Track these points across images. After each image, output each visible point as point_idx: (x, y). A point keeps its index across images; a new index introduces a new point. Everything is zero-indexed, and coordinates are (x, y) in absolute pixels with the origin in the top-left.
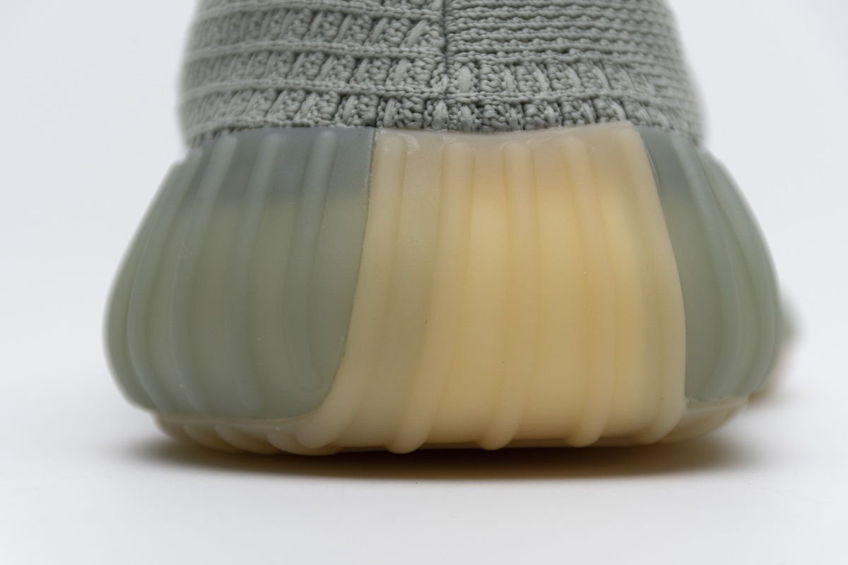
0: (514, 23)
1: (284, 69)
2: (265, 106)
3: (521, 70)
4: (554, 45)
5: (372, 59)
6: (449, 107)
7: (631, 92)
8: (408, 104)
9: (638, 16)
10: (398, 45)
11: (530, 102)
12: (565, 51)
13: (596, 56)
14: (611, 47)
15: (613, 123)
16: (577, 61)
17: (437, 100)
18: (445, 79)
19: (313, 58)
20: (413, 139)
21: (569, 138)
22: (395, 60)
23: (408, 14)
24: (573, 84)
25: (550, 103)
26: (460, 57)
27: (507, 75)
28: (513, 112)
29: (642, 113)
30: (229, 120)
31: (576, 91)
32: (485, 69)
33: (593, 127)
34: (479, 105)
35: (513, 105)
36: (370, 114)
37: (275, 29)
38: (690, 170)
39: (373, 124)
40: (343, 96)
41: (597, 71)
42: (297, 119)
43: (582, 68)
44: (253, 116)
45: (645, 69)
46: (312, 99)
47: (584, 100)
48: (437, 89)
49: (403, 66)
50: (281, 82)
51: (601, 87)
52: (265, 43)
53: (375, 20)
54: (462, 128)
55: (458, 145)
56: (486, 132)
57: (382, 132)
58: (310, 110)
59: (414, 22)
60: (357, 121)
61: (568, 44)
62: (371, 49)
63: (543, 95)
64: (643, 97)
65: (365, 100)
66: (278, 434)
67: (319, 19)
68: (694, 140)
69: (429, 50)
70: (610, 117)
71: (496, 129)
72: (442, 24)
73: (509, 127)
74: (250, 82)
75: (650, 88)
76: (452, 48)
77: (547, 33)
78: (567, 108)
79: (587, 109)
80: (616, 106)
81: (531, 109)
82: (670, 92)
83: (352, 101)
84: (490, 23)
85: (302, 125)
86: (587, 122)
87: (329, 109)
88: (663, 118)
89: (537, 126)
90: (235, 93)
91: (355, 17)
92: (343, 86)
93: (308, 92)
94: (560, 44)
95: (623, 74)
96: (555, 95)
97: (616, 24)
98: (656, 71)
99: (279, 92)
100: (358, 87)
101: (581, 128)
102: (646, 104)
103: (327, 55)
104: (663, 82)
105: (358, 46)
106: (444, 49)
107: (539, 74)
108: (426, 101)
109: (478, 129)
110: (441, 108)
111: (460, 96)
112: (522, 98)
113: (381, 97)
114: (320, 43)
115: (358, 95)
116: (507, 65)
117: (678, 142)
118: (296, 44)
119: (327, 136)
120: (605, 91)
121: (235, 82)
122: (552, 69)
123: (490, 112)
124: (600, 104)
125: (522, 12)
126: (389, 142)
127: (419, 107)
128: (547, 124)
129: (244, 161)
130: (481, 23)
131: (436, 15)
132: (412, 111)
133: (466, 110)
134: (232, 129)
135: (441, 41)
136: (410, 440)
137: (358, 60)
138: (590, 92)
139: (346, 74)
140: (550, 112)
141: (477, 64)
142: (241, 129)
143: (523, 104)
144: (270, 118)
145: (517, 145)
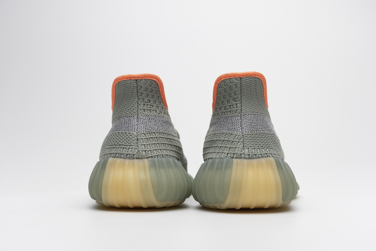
0: (254, 142)
1: (219, 149)
2: (216, 155)
3: (255, 149)
4: (260, 145)
5: (232, 148)
6: (244, 155)
7: (273, 153)
8: (238, 155)
9: (274, 141)
10: (236, 146)
11: (257, 154)
12: (262, 146)
13: (267, 147)
14: (269, 146)
15: (270, 157)
16: (264, 148)
17: (242, 154)
18: (244, 151)
19: (223, 148)
20: (239, 160)
21: (263, 160)
22: (236, 148)
23: (238, 141)
24: (264, 151)
25: (260, 154)
26: (246, 147)
27: (253, 150)
28: (254, 156)
29: (274, 156)
30: (210, 157)
31: (264, 153)
32: (250, 149)
33: (267, 158)
34: (249, 155)
35: (254, 155)
36: (232, 156)
37: (218, 143)
38: (282, 164)
39: (232, 158)
40: (228, 153)
41: (267, 149)
42: (221, 157)
43: (265, 149)
44: (214, 157)
45: (275, 149)
46: (223, 154)
47: (265, 154)
48: (242, 152)
49: (237, 149)
50: (218, 151)
51: (268, 152)
52: (216, 145)
53: (233, 142)
54: (246, 158)
55: (245, 161)
56: (250, 159)
57: (234, 159)
58: (223, 156)
59: (239, 142)
60: (230, 157)
61: (263, 145)
62: (232, 146)
63: (259, 153)
64: (275, 153)
65: (231, 154)
66: (218, 206)
67: (224, 141)
68: (283, 160)
69: (241, 146)
70: (269, 156)
71: (252, 159)
72: (243, 142)
73: (254, 158)
74: (214, 151)
75: (276, 152)
76: (245, 146)
77: (259, 144)
78: (263, 155)
79: (266, 155)
80: (270, 155)
81: (257, 155)
82: (279, 152)
83: (229, 154)
84: (250, 142)
85: (222, 158)
86: (266, 157)
87: (226, 155)
88: (278, 157)
89: (258, 158)
90: (211, 153)
91: (230, 141)
92: (228, 152)
93: (223, 153)
94: (261, 145)
95: (271, 149)
96: (261, 153)
97: (270, 142)
98: (276, 149)
99: (218, 153)
100: (230, 152)
101: (265, 158)
102: (275, 154)
103: (225, 147)
104: (278, 151)
105: (230, 146)
106: (243, 146)
107: (258, 150)
108: (241, 154)
109: (249, 159)
110: (243, 155)
111: (246, 153)
112: (256, 154)
113: (234, 154)
114: (224, 145)
115: (230, 153)
116: (253, 149)
117: (280, 160)
118: (221, 145)
119: (225, 160)
120: (269, 152)
121: (212, 151)
122: (260, 149)
123: (251, 156)
124: (268, 154)
125: (255, 140)
126: (235, 160)
127: (239, 155)
128: (259, 158)
129: (213, 164)
130: (249, 142)
131: (242, 141)
132: (239, 156)
133: (247, 156)
134: (211, 158)
135: (243, 145)
136: (239, 207)
137: (230, 148)
138: (266, 153)
139: (228, 150)
140: (260, 156)
141: (248, 148)
142: (212, 158)
143: (256, 155)
144: (217, 157)
145: (255, 161)
